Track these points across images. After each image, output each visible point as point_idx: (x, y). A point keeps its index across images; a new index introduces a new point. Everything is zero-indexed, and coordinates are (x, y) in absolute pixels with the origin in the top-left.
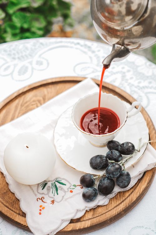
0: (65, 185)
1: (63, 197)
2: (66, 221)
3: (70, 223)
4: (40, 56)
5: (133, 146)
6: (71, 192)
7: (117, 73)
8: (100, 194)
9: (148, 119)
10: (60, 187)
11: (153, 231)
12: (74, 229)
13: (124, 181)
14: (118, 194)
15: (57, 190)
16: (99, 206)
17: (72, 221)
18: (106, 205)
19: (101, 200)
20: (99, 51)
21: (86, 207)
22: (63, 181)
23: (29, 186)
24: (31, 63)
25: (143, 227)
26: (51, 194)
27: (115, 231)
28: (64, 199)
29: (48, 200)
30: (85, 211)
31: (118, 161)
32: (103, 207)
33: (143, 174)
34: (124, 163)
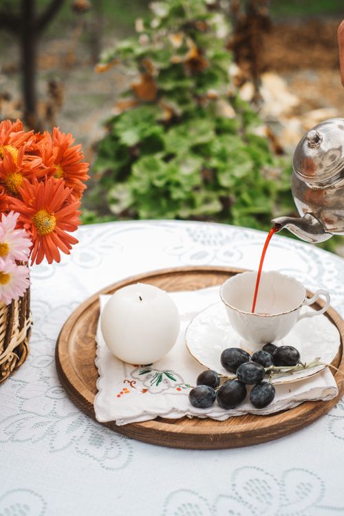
0: (175, 380)
1: (163, 390)
2: (150, 414)
3: (154, 420)
4: (235, 247)
6: (179, 389)
8: (219, 406)
10: (165, 380)
11: (275, 480)
12: (156, 428)
13: (260, 393)
14: (245, 416)
15: (160, 380)
16: (209, 419)
17: (159, 419)
18: (220, 421)
19: (215, 412)
20: (328, 264)
21: (188, 410)
22: (174, 377)
23: (124, 363)
24: (216, 251)
25: (262, 470)
26: (148, 383)
27: (216, 461)
28: (163, 393)
29: (139, 386)
30: (183, 415)
31: (265, 366)
32: (215, 423)
33: (299, 404)
34: (272, 372)
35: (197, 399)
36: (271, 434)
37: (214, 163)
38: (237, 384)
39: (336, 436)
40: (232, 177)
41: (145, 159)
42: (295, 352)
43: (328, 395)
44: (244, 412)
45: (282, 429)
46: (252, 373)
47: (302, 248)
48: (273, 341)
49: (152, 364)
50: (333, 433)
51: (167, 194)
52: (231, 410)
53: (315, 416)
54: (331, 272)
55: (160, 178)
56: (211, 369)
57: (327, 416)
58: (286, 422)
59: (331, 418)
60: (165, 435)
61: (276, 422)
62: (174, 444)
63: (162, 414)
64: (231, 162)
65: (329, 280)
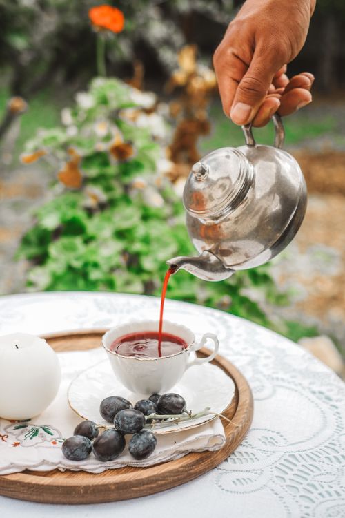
0: (52, 434)
1: (37, 443)
2: (17, 467)
3: (21, 472)
5: (183, 404)
6: (54, 443)
7: (246, 355)
8: (97, 459)
9: (246, 400)
10: (41, 434)
12: (21, 480)
13: (138, 442)
14: (124, 468)
15: (35, 434)
16: (82, 472)
17: (27, 472)
18: (95, 474)
19: (92, 464)
20: (237, 328)
21: (60, 463)
22: (52, 431)
26: (22, 437)
27: (87, 515)
28: (36, 446)
29: (11, 440)
30: (55, 467)
31: (146, 414)
32: (88, 475)
33: (183, 455)
34: (154, 421)
35: (70, 450)
36: (149, 486)
37: (137, 247)
38: (114, 432)
39: (223, 489)
40: (156, 260)
41: (64, 241)
42: (180, 400)
43: (215, 445)
44: (122, 464)
45: (161, 480)
46: (129, 420)
47: (212, 315)
48: (159, 391)
49: (30, 420)
50: (220, 486)
51: (85, 275)
52: (108, 462)
53: (200, 468)
54: (239, 335)
55: (77, 259)
56: (89, 419)
57: (216, 469)
58: (166, 472)
59: (220, 471)
60: (31, 488)
61: (156, 473)
62: (42, 499)
63: (30, 466)
64: (154, 246)
65: (237, 343)
